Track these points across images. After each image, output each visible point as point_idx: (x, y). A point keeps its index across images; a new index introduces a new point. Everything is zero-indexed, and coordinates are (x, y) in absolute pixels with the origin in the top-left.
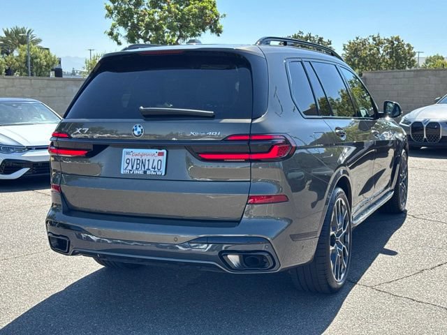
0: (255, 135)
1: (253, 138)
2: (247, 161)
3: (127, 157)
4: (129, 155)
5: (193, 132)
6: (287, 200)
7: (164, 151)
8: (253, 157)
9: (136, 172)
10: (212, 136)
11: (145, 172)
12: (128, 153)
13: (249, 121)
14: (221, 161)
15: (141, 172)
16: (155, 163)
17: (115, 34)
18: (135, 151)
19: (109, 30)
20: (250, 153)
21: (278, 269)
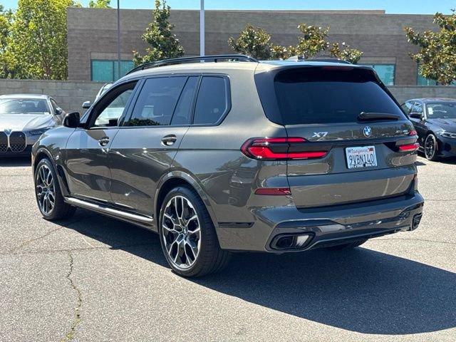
3: (350, 154)
4: (352, 152)
7: (373, 147)
11: (364, 165)
12: (349, 151)
16: (369, 157)
18: (354, 148)
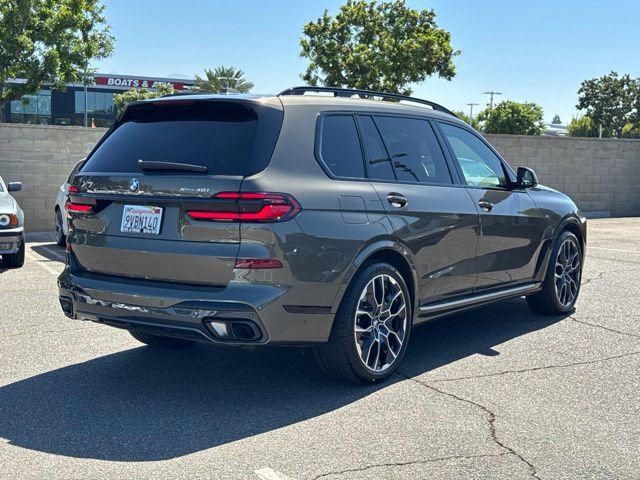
0: (245, 193)
1: (244, 196)
2: (236, 221)
3: (128, 213)
4: (131, 211)
5: (183, 188)
6: (282, 267)
7: (161, 209)
8: (243, 217)
9: (134, 230)
10: (200, 193)
11: (142, 230)
12: (129, 210)
13: (241, 177)
14: (210, 220)
15: (138, 231)
16: (152, 222)
17: (312, 76)
19: (305, 74)
20: (239, 213)
21: (265, 342)
